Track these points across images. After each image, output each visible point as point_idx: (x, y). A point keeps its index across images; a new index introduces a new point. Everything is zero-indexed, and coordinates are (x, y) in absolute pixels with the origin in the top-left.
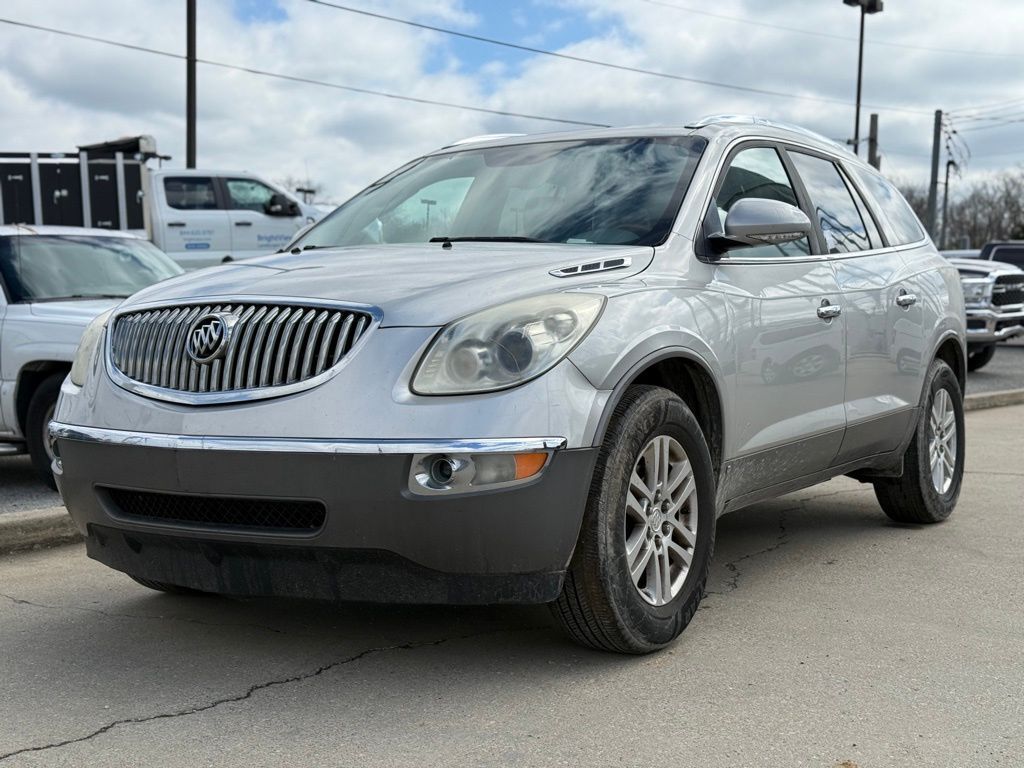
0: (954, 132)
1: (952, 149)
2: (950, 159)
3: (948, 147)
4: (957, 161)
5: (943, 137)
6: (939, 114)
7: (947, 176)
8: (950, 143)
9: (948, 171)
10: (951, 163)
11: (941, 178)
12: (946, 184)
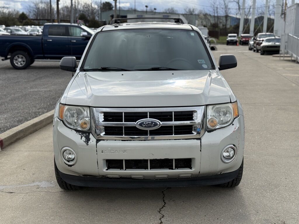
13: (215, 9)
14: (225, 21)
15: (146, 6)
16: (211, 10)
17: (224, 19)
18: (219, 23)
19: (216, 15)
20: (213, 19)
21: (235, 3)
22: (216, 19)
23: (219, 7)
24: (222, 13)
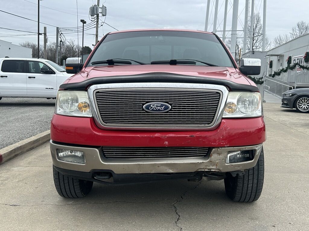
0: (62, 33)
1: (61, 37)
2: (61, 40)
3: (60, 37)
4: (63, 41)
5: (59, 35)
6: (58, 28)
9: (60, 43)
10: (61, 41)
12: (60, 46)
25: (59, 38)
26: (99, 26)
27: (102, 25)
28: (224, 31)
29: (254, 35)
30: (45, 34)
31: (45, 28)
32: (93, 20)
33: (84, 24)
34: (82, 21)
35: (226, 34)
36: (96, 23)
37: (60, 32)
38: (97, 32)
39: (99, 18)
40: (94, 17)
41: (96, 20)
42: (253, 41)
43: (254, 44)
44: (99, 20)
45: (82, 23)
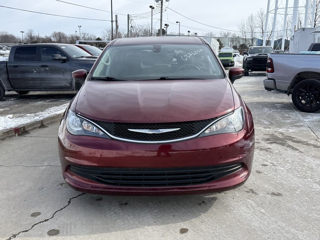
0: (132, 20)
5: (130, 21)
6: (128, 15)
7: (131, 29)
8: (131, 22)
10: (132, 26)
11: (130, 30)
12: (131, 31)
13: (244, 33)
14: (251, 43)
15: (189, 32)
16: (240, 34)
17: (251, 41)
18: (246, 44)
19: (244, 38)
20: (242, 41)
21: (260, 28)
22: (244, 41)
23: (246, 31)
24: (249, 36)
25: (130, 24)
26: (163, 11)
27: (166, 10)
28: (286, 8)
29: (316, 10)
30: (116, 21)
31: (116, 16)
32: (158, 6)
33: (153, 10)
34: (151, 7)
35: (288, 11)
36: (160, 8)
37: (131, 19)
38: (161, 16)
39: (163, 3)
40: (159, 3)
41: (160, 6)
42: (316, 16)
43: (316, 19)
44: (163, 6)
45: (151, 9)
